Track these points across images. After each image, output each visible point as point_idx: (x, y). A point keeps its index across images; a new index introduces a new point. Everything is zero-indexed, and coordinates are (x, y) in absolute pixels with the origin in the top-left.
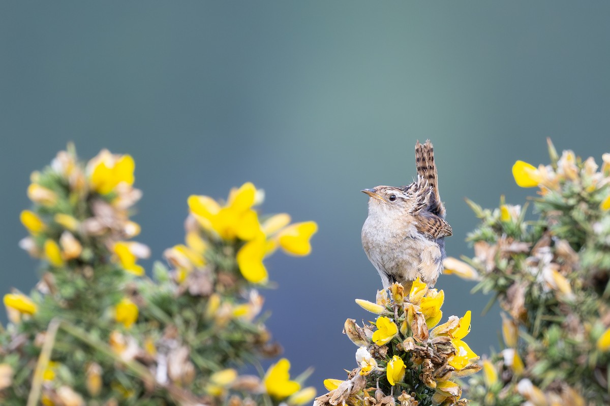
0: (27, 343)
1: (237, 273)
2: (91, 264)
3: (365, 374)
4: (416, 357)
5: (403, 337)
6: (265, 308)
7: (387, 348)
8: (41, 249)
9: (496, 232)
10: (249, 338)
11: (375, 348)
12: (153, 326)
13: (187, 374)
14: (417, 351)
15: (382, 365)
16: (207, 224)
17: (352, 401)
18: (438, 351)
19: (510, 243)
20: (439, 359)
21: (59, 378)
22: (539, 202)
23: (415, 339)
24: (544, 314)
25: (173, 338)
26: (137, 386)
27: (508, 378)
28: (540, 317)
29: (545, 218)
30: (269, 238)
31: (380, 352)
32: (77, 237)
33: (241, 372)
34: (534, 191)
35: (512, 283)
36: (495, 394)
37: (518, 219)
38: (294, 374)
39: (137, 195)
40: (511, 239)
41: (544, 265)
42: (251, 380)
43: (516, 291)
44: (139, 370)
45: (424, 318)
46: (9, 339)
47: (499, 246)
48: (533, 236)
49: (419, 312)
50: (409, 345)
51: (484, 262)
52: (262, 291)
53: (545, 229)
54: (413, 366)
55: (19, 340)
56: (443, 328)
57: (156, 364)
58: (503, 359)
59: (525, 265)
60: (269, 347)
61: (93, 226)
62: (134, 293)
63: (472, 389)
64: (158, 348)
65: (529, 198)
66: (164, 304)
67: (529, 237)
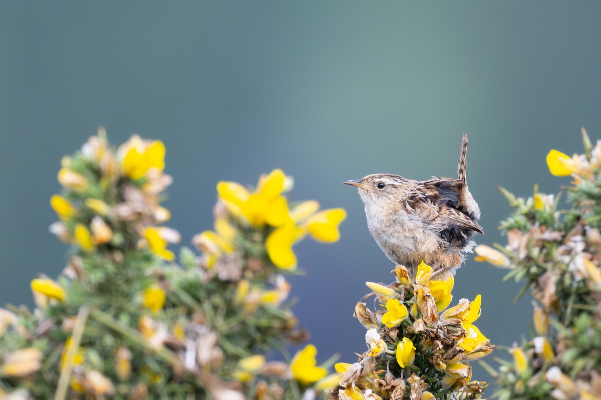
0: (55, 328)
1: (266, 259)
2: (121, 249)
3: (375, 355)
4: (426, 339)
5: (413, 320)
6: (292, 293)
7: (397, 331)
8: (71, 233)
9: (529, 220)
10: (276, 324)
11: (385, 331)
12: (181, 311)
13: (216, 360)
14: (427, 332)
15: (392, 348)
16: (236, 210)
17: (362, 383)
18: (448, 333)
19: (542, 232)
20: (449, 340)
21: (87, 362)
22: (572, 191)
23: (425, 322)
24: (575, 302)
25: (202, 323)
26: (166, 371)
27: (538, 366)
28: (571, 304)
29: (577, 207)
30: (298, 224)
31: (390, 335)
32: (108, 222)
33: (268, 359)
34: (568, 180)
35: (544, 271)
36: (525, 381)
37: (551, 207)
38: (320, 360)
39: (167, 180)
40: (544, 228)
41: (576, 254)
42: (278, 366)
43: (548, 278)
44: (168, 356)
45: (434, 300)
46: (36, 324)
47: (532, 234)
48: (566, 225)
49: (428, 295)
50: (419, 327)
51: (517, 250)
52: (289, 277)
53: (578, 218)
54: (423, 349)
55: (46, 324)
56: (453, 311)
57: (184, 349)
58: (533, 347)
59: (558, 253)
60: (296, 333)
61: (124, 211)
62: (162, 278)
63: (502, 376)
64: (187, 333)
65: (563, 187)
66: (191, 289)
67: (562, 226)
